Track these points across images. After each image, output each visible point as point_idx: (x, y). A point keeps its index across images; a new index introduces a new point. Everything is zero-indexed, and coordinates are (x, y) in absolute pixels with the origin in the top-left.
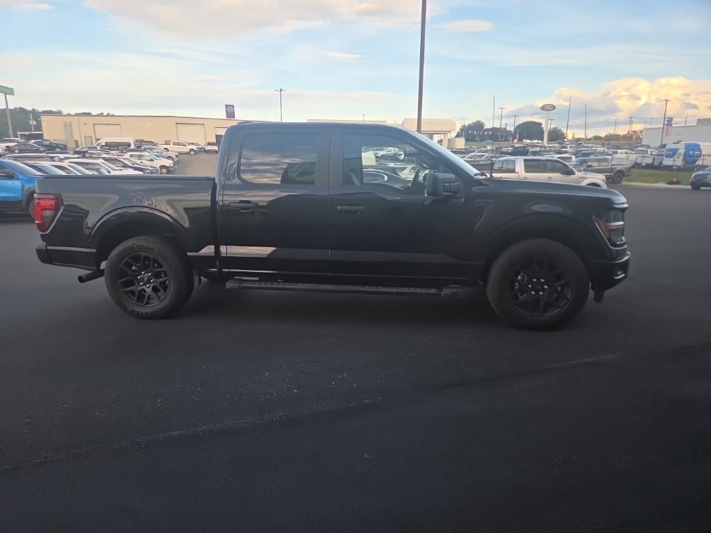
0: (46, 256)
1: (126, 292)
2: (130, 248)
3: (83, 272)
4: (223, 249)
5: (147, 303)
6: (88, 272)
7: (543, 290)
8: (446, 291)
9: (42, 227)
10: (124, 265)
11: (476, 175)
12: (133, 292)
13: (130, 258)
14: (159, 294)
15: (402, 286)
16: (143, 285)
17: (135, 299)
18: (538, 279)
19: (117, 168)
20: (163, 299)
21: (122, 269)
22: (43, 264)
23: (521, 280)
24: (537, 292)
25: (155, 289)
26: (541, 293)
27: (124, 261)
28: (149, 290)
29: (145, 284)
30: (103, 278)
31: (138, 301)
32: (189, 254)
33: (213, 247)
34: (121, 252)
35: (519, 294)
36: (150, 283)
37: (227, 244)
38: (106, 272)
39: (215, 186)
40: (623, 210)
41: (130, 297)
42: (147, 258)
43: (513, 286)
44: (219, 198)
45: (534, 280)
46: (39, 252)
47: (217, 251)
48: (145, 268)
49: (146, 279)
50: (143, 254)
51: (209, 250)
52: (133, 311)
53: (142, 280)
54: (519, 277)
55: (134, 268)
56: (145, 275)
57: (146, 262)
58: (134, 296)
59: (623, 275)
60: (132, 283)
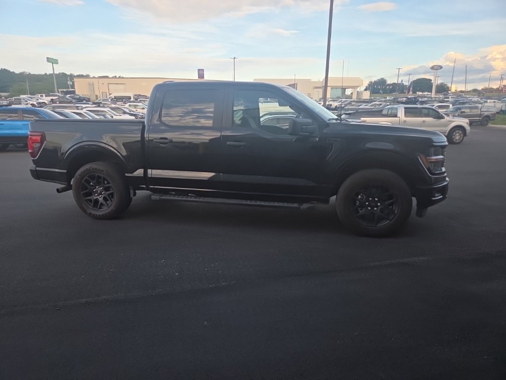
0: (37, 175)
1: (86, 200)
2: (87, 170)
3: (60, 186)
4: (149, 171)
5: (100, 208)
6: (64, 186)
7: (377, 206)
8: (305, 206)
9: (33, 155)
10: (85, 181)
11: (330, 119)
12: (90, 200)
13: (88, 177)
14: (108, 202)
15: (274, 201)
16: (97, 196)
17: (92, 205)
18: (374, 198)
19: (118, 114)
20: (110, 206)
21: (83, 184)
22: (34, 179)
23: (361, 198)
24: (372, 208)
25: (105, 199)
26: (375, 209)
27: (84, 179)
28: (101, 199)
29: (99, 195)
30: (71, 190)
31: (94, 206)
32: (127, 175)
33: (143, 170)
34: (82, 173)
35: (359, 209)
36: (102, 194)
37: (152, 168)
38: (73, 187)
39: (144, 127)
40: (443, 147)
41: (89, 204)
42: (99, 177)
43: (355, 204)
44: (146, 135)
45: (370, 199)
46: (31, 171)
47: (145, 173)
48: (99, 183)
49: (99, 191)
50: (97, 174)
51: (140, 172)
52: (90, 214)
53: (97, 191)
54: (360, 197)
55: (91, 184)
56: (99, 189)
57: (99, 181)
58: (91, 203)
59: (442, 196)
60: (90, 194)
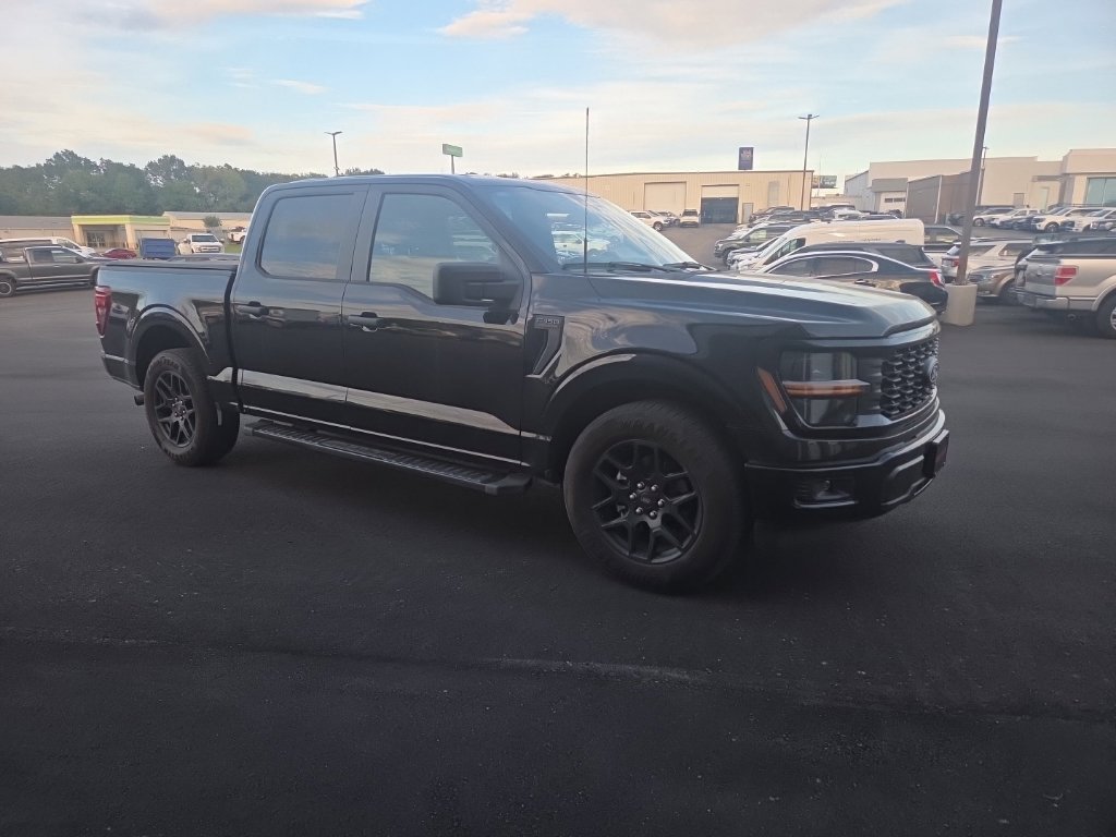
0: (109, 368)
1: (162, 423)
2: (159, 362)
3: (136, 393)
4: (240, 371)
5: (181, 442)
6: (139, 394)
7: (656, 508)
9: (100, 330)
12: (168, 424)
13: (164, 377)
14: (189, 431)
17: (170, 433)
18: (647, 485)
20: (192, 439)
21: (157, 390)
23: (621, 481)
24: (644, 512)
25: (186, 423)
26: (651, 514)
28: (181, 423)
29: (178, 416)
31: (172, 436)
32: (210, 377)
33: (230, 370)
36: (182, 414)
39: (232, 278)
41: (166, 431)
42: (175, 379)
44: (232, 297)
45: (638, 485)
46: (104, 361)
47: (235, 376)
48: (177, 392)
49: (179, 408)
50: (172, 373)
52: (166, 451)
53: (176, 407)
54: (619, 476)
56: (179, 403)
57: (179, 387)
58: (169, 429)
59: (852, 503)
60: (168, 412)
